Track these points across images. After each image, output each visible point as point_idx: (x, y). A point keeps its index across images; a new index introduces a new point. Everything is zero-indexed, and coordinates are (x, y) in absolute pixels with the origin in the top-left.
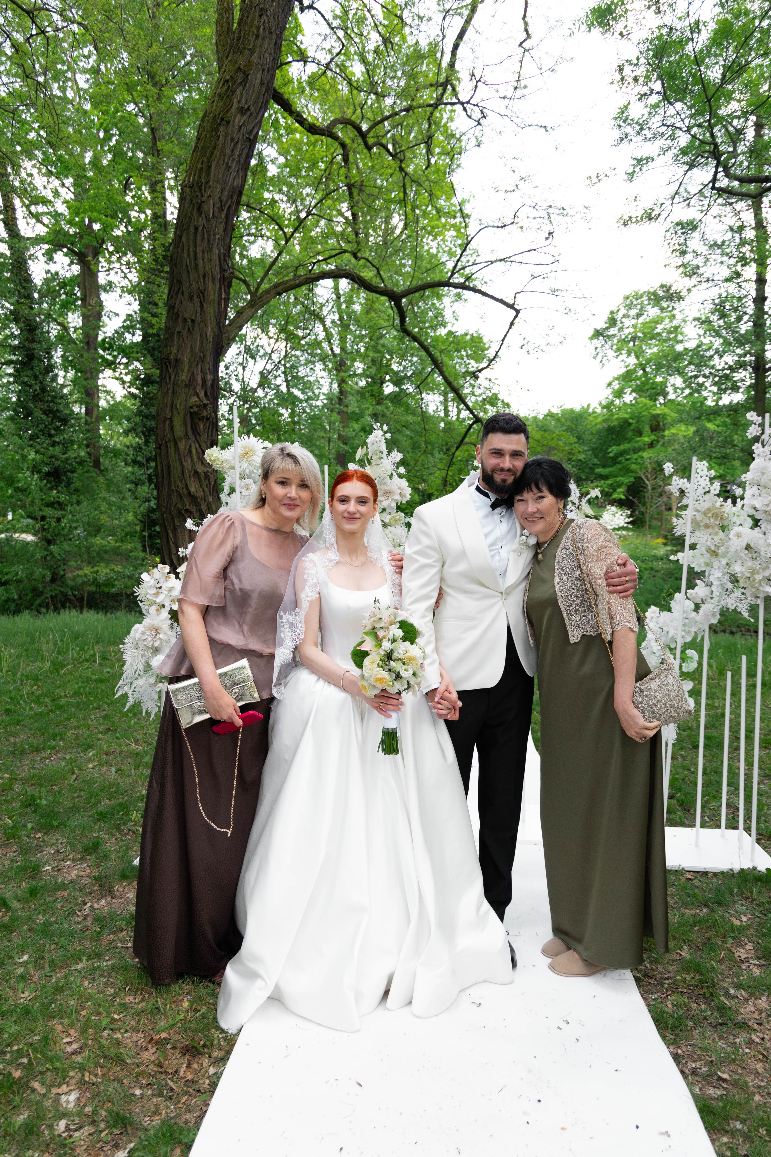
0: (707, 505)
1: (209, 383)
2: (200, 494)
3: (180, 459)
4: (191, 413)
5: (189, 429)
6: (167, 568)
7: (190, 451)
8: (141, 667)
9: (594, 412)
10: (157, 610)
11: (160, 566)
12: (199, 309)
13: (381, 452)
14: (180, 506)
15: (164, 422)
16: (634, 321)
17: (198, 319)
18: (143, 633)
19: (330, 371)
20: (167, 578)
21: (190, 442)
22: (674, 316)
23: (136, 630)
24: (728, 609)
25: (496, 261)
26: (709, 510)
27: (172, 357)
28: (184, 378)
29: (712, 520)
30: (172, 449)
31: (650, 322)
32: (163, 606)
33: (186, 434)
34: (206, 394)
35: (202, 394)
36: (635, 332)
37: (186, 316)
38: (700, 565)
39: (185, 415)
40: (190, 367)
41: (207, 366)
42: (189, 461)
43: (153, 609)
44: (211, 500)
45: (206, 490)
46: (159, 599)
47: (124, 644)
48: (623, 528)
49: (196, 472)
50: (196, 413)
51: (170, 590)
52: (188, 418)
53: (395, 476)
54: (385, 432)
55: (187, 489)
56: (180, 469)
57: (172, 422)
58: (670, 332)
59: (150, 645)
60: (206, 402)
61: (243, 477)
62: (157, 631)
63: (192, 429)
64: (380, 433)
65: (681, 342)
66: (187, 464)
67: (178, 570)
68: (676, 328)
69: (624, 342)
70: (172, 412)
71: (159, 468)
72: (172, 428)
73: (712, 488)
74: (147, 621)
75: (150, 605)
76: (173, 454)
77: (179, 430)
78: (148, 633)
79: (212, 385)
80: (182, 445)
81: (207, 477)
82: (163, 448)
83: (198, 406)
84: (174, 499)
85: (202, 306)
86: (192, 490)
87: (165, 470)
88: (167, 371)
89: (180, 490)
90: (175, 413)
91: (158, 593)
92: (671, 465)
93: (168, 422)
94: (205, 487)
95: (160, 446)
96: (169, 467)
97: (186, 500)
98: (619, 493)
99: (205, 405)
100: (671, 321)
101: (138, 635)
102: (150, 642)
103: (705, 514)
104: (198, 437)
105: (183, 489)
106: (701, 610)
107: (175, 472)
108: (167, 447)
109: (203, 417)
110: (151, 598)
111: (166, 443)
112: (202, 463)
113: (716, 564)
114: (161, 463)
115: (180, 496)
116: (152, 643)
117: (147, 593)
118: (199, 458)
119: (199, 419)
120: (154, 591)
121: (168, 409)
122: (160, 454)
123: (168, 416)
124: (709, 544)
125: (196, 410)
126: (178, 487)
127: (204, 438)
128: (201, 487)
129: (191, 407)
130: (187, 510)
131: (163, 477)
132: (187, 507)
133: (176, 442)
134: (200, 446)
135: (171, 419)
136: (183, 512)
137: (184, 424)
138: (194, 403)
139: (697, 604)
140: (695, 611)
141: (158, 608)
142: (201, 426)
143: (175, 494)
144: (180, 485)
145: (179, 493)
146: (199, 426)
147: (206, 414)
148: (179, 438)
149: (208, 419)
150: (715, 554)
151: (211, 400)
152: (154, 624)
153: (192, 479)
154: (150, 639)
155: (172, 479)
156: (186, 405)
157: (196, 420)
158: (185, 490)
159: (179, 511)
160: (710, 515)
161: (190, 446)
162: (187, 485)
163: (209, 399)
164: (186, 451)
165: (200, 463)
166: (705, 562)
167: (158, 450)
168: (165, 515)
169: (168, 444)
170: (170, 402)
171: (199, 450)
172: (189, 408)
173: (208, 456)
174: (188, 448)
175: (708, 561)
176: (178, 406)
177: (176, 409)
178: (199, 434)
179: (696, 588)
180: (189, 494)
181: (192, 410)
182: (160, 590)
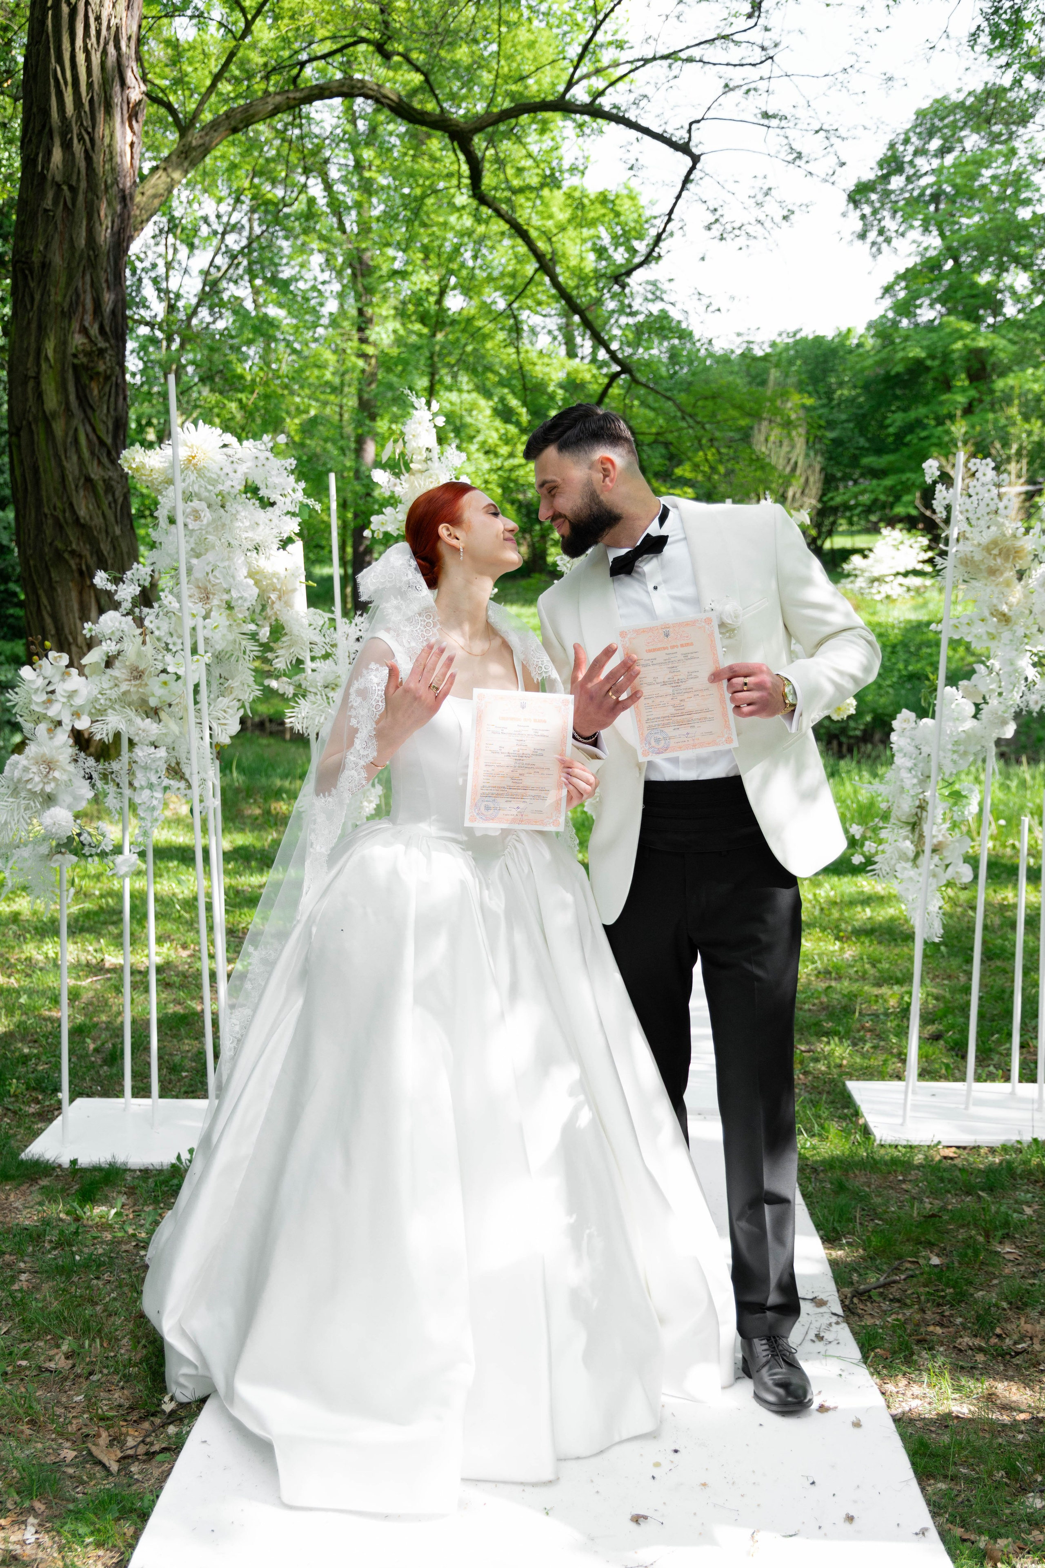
0: (990, 534)
1: (108, 308)
2: (98, 521)
3: (57, 455)
4: (75, 367)
5: (72, 398)
6: (65, 659)
7: (76, 441)
9: (859, 345)
10: (50, 731)
11: (52, 654)
12: (83, 165)
13: (428, 449)
14: (59, 545)
15: (25, 383)
16: (936, 163)
17: (83, 185)
18: (26, 770)
19: (340, 273)
20: (65, 675)
21: (75, 422)
22: (1013, 152)
23: (16, 765)
24: (1030, 713)
25: (654, 59)
26: (995, 543)
27: (36, 259)
28: (59, 299)
29: (999, 560)
30: (41, 436)
31: (967, 163)
32: (59, 723)
33: (68, 409)
34: (102, 329)
35: (94, 330)
36: (938, 183)
37: (58, 178)
38: (978, 637)
39: (63, 371)
40: (70, 278)
41: (103, 276)
42: (75, 458)
43: (42, 728)
44: (118, 531)
45: (109, 514)
46: (53, 712)
48: (916, 573)
49: (88, 480)
50: (86, 368)
51: (72, 695)
52: (70, 376)
54: (436, 415)
55: (73, 512)
56: (57, 474)
57: (38, 383)
58: (1004, 185)
59: (38, 789)
60: (102, 344)
61: (188, 497)
62: (50, 765)
63: (78, 397)
64: (427, 415)
65: (1027, 202)
66: (71, 466)
67: (84, 661)
68: (1018, 175)
69: (915, 203)
70: (38, 365)
71: (18, 473)
72: (40, 396)
73: (1001, 505)
74: (31, 749)
75: (38, 721)
76: (43, 445)
77: (52, 401)
78: (34, 769)
79: (113, 312)
80: (59, 428)
81: (109, 488)
82: (24, 434)
83: (88, 354)
84: (49, 531)
85: (89, 159)
86: (82, 513)
87: (29, 476)
88: (26, 285)
89: (58, 513)
90: (44, 366)
91: (50, 701)
92: (935, 463)
93: (31, 384)
94: (105, 507)
95: (19, 430)
96: (36, 470)
97: (72, 534)
98: (906, 505)
99: (101, 352)
100: (1008, 162)
101: (17, 774)
102: (37, 784)
103: (988, 549)
104: (89, 412)
105: (64, 511)
106: (984, 714)
107: (49, 479)
108: (31, 432)
109: (98, 374)
110: (37, 709)
111: (30, 424)
112: (100, 462)
113: (1006, 635)
114: (21, 462)
115: (59, 526)
116: (41, 786)
117: (31, 701)
118: (92, 453)
119: (91, 378)
120: (44, 697)
121: (31, 359)
122: (19, 447)
123: (31, 373)
124: (995, 601)
125: (85, 360)
126: (55, 508)
127: (102, 415)
128: (99, 507)
129: (75, 356)
130: (73, 553)
131: (26, 490)
132: (74, 546)
133: (47, 422)
134: (94, 430)
135: (37, 379)
136: (66, 555)
137: (63, 387)
138: (80, 348)
139: (977, 705)
140: (975, 717)
141: (52, 726)
142: (96, 392)
143: (50, 521)
144: (59, 505)
145: (56, 520)
146: (91, 391)
147: (101, 367)
148: (54, 415)
149: (107, 378)
150: (1005, 619)
151: (113, 341)
152: (44, 755)
153: (82, 493)
154: (37, 779)
155: (44, 493)
156: (64, 352)
157: (85, 379)
158: (67, 514)
159: (58, 555)
160: (996, 552)
161: (76, 430)
162: (71, 505)
163: (107, 340)
164: (69, 440)
165: (95, 463)
166: (988, 633)
167: (14, 439)
168: (32, 563)
169: (34, 427)
170: (33, 346)
171: (92, 436)
172: (69, 358)
173: (126, 461)
174: (71, 433)
175: (993, 631)
176: (50, 354)
177: (47, 359)
178: (91, 407)
179: (974, 677)
180: (77, 520)
181: (76, 361)
182: (53, 697)
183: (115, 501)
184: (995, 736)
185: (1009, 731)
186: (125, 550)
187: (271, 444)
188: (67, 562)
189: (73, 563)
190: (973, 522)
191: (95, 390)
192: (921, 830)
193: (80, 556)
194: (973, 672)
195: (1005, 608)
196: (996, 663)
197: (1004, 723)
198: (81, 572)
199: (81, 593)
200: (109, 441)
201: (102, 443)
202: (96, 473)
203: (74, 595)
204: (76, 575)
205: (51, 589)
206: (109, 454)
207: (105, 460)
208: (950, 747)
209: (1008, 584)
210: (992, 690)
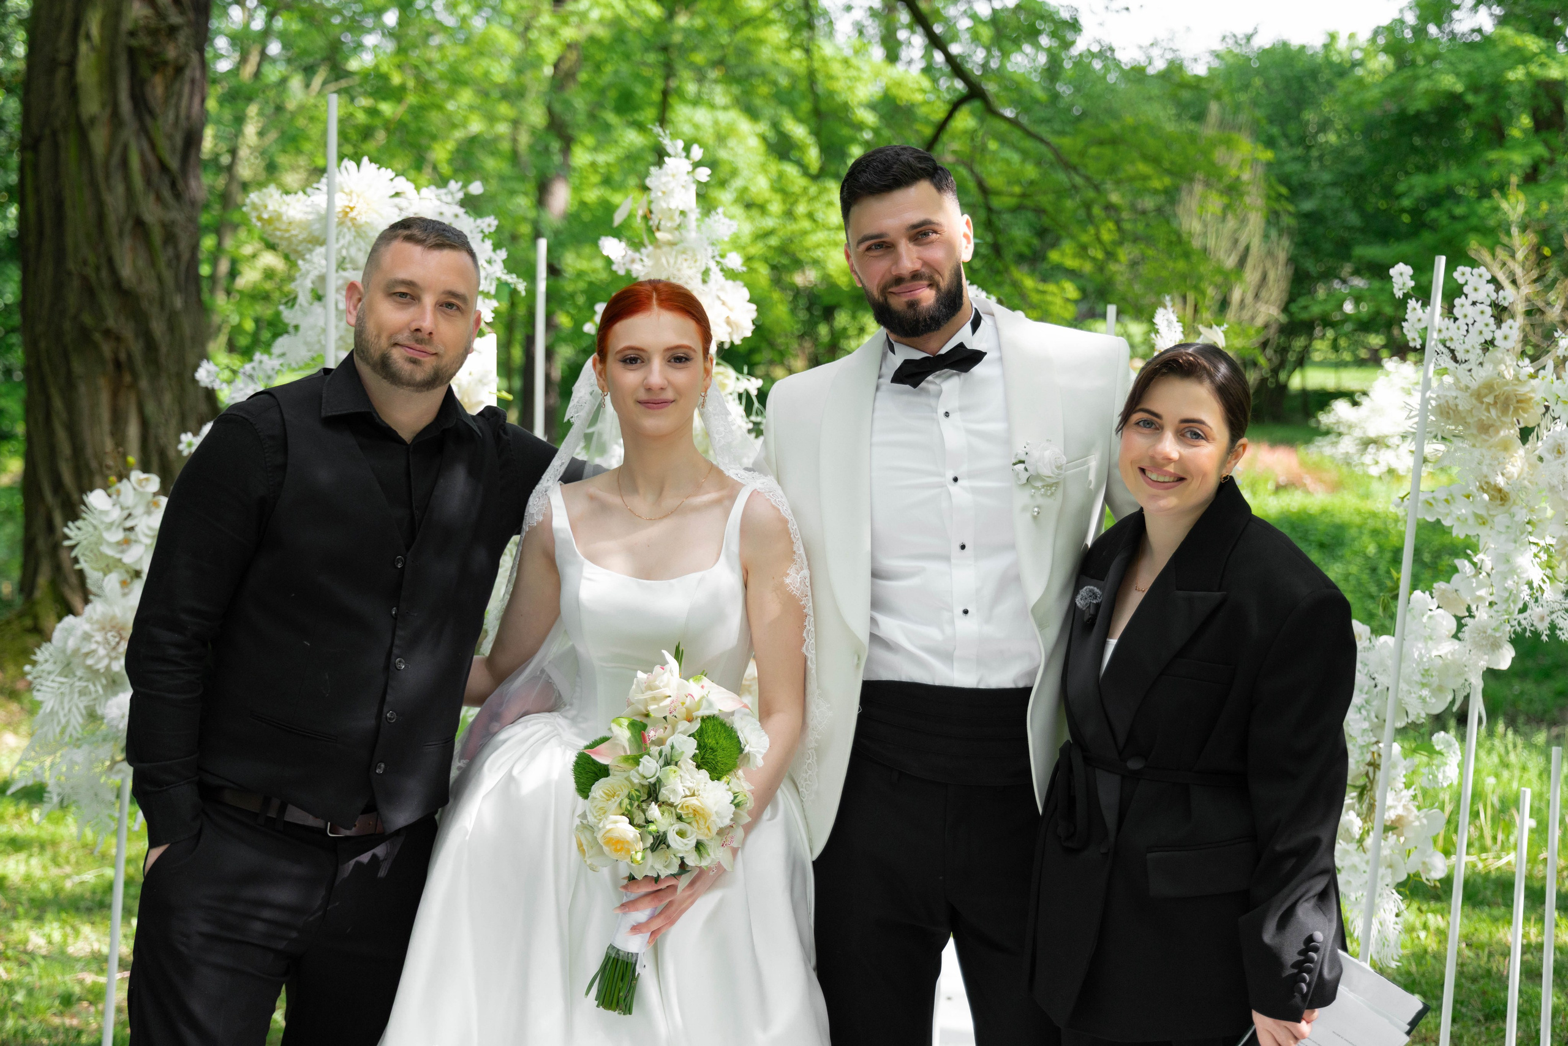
0: (1482, 374)
2: (149, 287)
3: (93, 184)
4: (131, 52)
5: (124, 97)
7: (125, 163)
8: (77, 720)
10: (124, 584)
11: (136, 475)
13: (683, 213)
14: (87, 319)
15: (52, 72)
18: (87, 637)
20: (152, 506)
21: (125, 136)
23: (69, 631)
24: (1536, 634)
26: (1489, 387)
30: (70, 154)
32: (138, 574)
33: (115, 114)
38: (1463, 523)
39: (112, 56)
42: (120, 189)
43: (111, 579)
44: (178, 302)
45: (168, 275)
46: (129, 557)
47: (34, 663)
49: (139, 224)
50: (149, 54)
52: (122, 61)
53: (716, 275)
54: (697, 165)
55: (113, 271)
56: (91, 212)
57: (72, 72)
59: (101, 666)
60: (175, 19)
61: (341, 265)
62: (120, 633)
63: (133, 96)
64: (685, 165)
66: (115, 200)
70: (75, 45)
72: (73, 92)
73: (1499, 334)
74: (94, 610)
75: (107, 570)
76: (73, 167)
77: (91, 101)
78: (99, 637)
80: (99, 139)
81: (170, 238)
82: (45, 147)
83: (153, 32)
84: (72, 299)
86: (126, 272)
89: (90, 272)
90: (83, 47)
91: (126, 543)
92: (1408, 270)
93: (61, 73)
94: (162, 265)
95: (38, 138)
96: (59, 204)
97: (108, 303)
99: (173, 30)
101: (71, 643)
102: (100, 660)
103: (1479, 396)
104: (148, 120)
105: (98, 269)
106: (1466, 633)
107: (78, 218)
108: (56, 147)
109: (165, 63)
110: (109, 552)
111: (54, 134)
112: (159, 198)
113: (1501, 519)
114: (37, 190)
115: (89, 291)
116: (105, 662)
117: (100, 541)
118: (148, 182)
119: (155, 69)
120: (118, 536)
121: (64, 36)
122: (35, 167)
123: (63, 56)
124: (1485, 469)
125: (145, 41)
126: (85, 263)
127: (165, 124)
128: (153, 263)
129: (132, 34)
130: (107, 333)
131: (41, 234)
132: (111, 323)
133: (83, 132)
134: (153, 146)
135: (71, 65)
136: (97, 337)
137: (109, 80)
138: (141, 23)
139: (1459, 619)
140: (1455, 636)
141: (127, 577)
142: (159, 90)
143: (76, 283)
144: (92, 259)
145: (85, 279)
146: (153, 87)
147: (171, 52)
148: (93, 121)
149: (179, 70)
150: (1501, 496)
151: (191, 15)
152: (113, 618)
153: (128, 242)
154: (102, 652)
155: (69, 241)
156: (115, 29)
157: (144, 70)
158: (104, 274)
159: (85, 336)
160: (1489, 399)
161: (126, 148)
162: (110, 261)
163: (182, 12)
164: (115, 160)
165: (152, 198)
166: (1477, 516)
167: (29, 155)
168: (43, 345)
169: (61, 138)
170: (68, 17)
171: (151, 158)
172: (123, 38)
173: (255, 207)
174: (118, 151)
175: (1482, 512)
176: (95, 30)
177: (88, 37)
178: (151, 113)
179: (1456, 577)
180: (117, 285)
181: (134, 43)
182: (132, 536)
183: (178, 257)
184: (1483, 664)
185: (1505, 658)
186: (187, 331)
187: (460, 195)
188: (96, 347)
189: (107, 349)
190: (1460, 356)
191: (157, 87)
192: (1373, 798)
193: (118, 339)
194: (1455, 570)
195: (1501, 481)
196: (1484, 558)
197: (1495, 646)
198: (118, 365)
199: (115, 394)
200: (174, 164)
201: (164, 168)
202: (151, 212)
203: (105, 398)
204: (110, 367)
205: (69, 387)
206: (173, 185)
207: (167, 194)
208: (1417, 677)
209: (1506, 447)
210: (1481, 599)
